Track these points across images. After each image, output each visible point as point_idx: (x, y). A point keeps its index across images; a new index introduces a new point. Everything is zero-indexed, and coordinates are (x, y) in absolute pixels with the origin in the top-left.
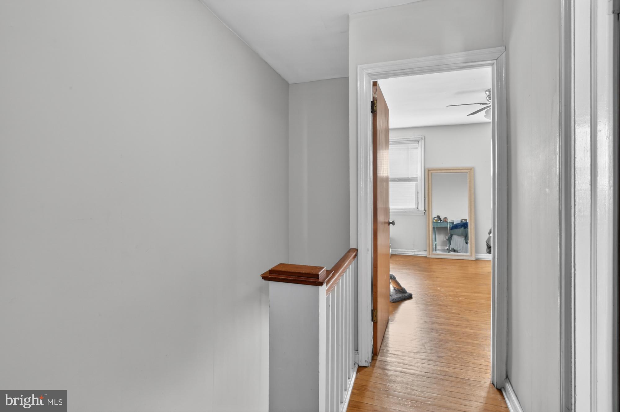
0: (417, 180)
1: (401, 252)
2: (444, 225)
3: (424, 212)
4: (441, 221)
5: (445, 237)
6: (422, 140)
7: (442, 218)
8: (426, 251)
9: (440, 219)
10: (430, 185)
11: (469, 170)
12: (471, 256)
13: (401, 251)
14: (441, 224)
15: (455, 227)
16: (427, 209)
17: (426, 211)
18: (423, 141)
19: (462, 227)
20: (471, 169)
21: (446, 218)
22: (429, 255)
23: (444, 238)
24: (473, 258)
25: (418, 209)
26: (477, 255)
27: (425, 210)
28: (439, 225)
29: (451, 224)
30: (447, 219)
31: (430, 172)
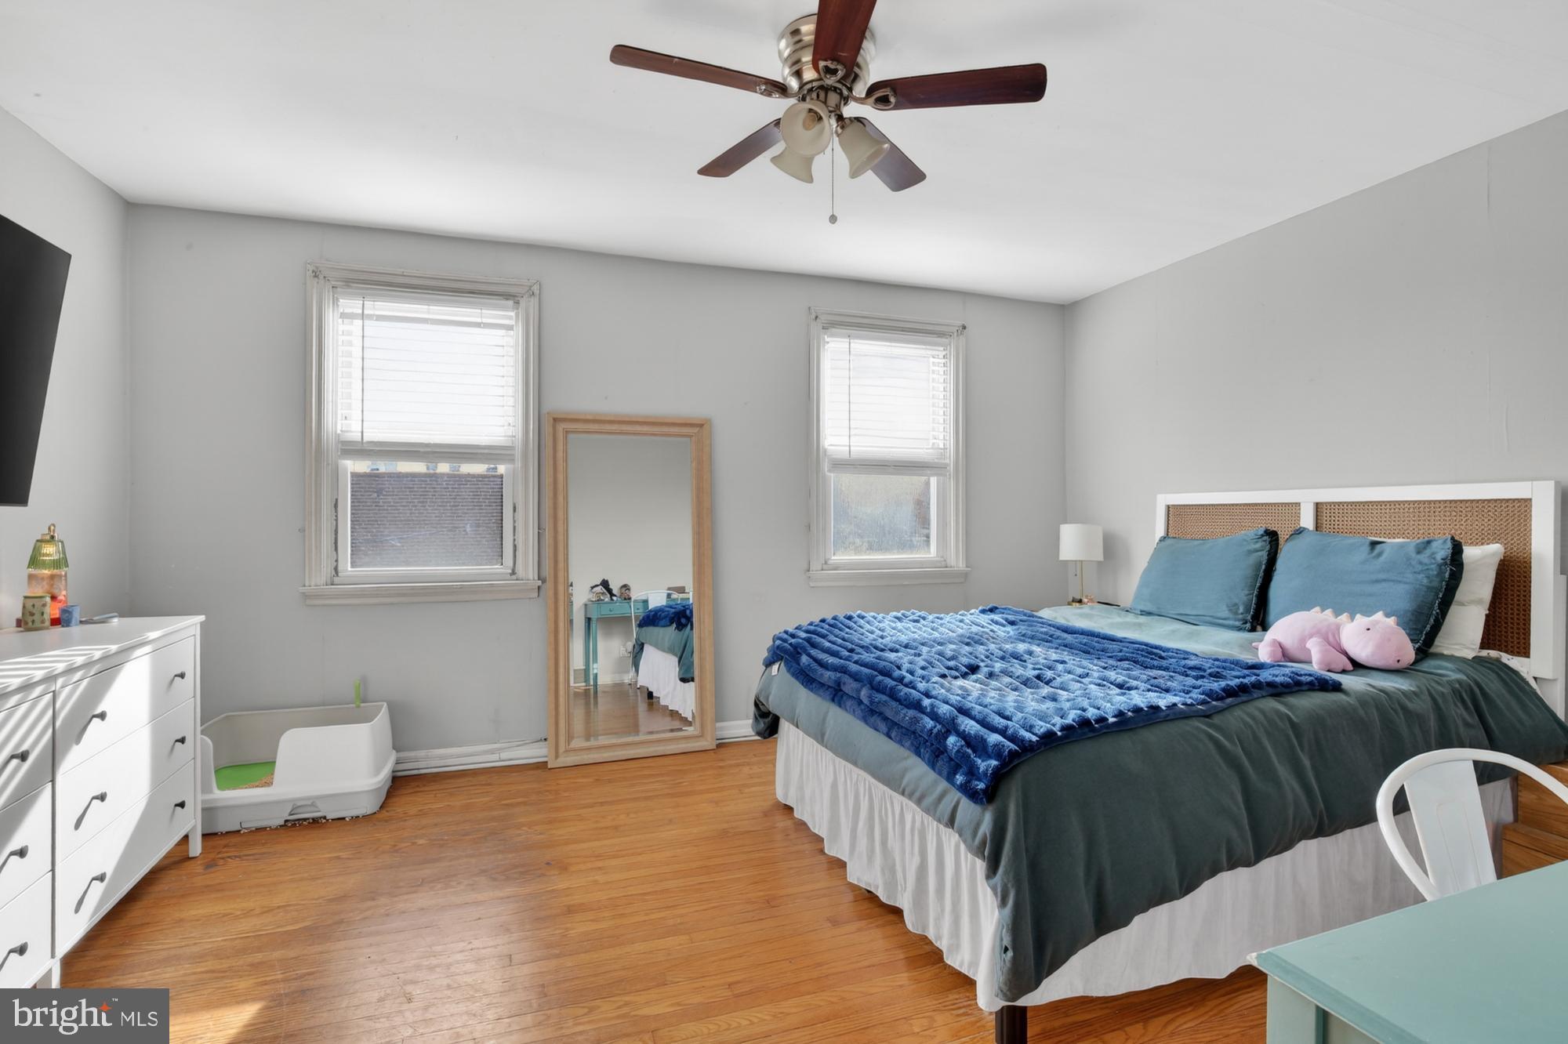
0: (513, 455)
1: (442, 763)
2: (619, 608)
3: (539, 587)
4: (612, 595)
5: (624, 646)
6: (532, 299)
7: (615, 587)
8: (545, 740)
9: (610, 591)
10: (561, 477)
11: (696, 430)
12: (701, 736)
13: (441, 757)
14: (611, 606)
15: (651, 619)
16: (547, 572)
17: (544, 581)
18: (534, 301)
19: (672, 623)
20: (701, 426)
21: (625, 587)
22: (557, 757)
23: (622, 649)
24: (708, 743)
25: (513, 573)
26: (722, 729)
27: (539, 579)
28: (605, 611)
29: (640, 605)
30: (629, 589)
31: (561, 427)
